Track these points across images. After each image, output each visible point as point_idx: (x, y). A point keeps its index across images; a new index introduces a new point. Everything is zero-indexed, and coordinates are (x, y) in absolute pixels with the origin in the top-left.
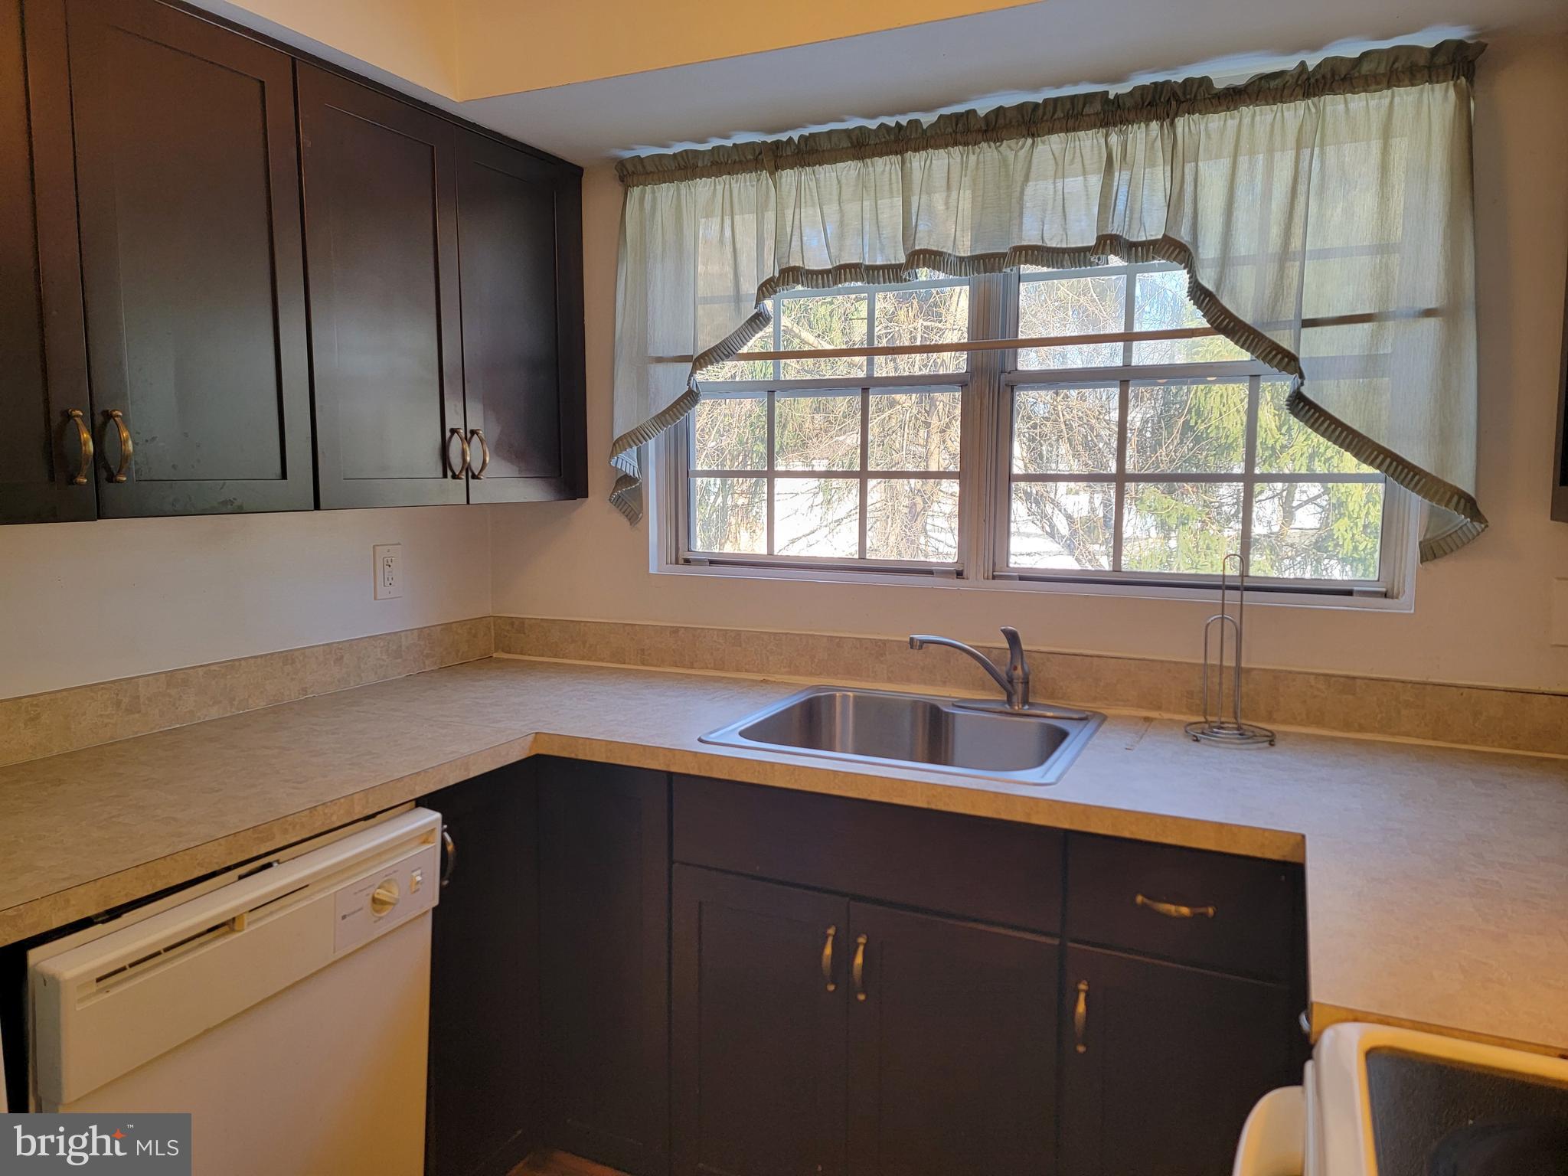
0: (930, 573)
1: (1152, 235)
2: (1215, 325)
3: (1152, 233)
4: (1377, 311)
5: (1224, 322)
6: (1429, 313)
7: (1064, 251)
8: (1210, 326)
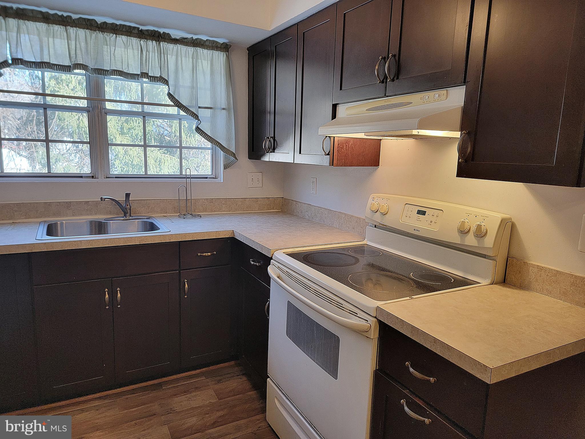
0: (82, 177)
1: (156, 75)
2: (175, 104)
3: (156, 74)
4: (213, 107)
5: (178, 104)
6: (224, 109)
7: (129, 74)
8: (173, 104)
